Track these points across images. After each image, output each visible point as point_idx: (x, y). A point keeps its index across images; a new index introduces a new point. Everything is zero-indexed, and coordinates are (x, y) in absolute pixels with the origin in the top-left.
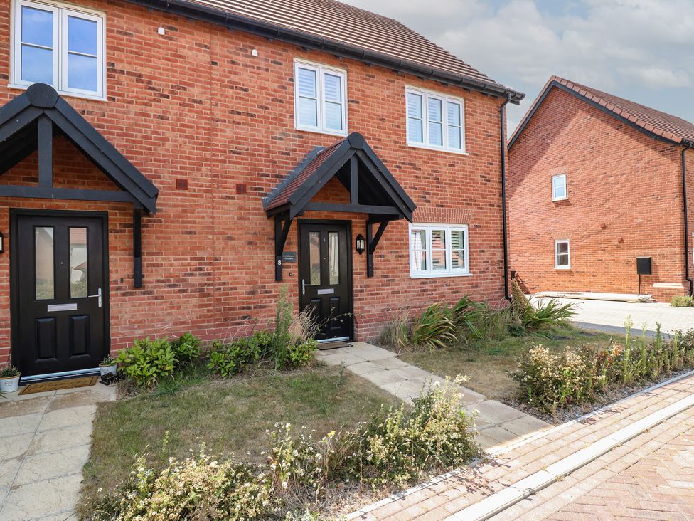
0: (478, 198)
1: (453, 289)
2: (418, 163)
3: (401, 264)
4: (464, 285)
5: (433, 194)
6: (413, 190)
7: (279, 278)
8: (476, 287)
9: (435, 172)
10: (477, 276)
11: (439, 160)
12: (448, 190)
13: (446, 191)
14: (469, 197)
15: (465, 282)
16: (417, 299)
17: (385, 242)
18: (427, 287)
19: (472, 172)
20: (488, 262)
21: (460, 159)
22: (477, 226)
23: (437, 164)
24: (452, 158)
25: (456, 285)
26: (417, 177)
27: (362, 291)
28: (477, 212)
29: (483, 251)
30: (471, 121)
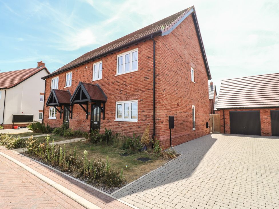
0: (142, 87)
1: (130, 127)
2: (119, 80)
3: (112, 116)
4: (134, 125)
5: (124, 90)
6: (117, 90)
7: (87, 118)
8: (140, 127)
9: (125, 82)
10: (140, 122)
11: (126, 77)
12: (129, 87)
13: (128, 88)
14: (138, 88)
15: (135, 125)
16: (117, 129)
17: (108, 109)
18: (120, 125)
19: (139, 77)
20: (146, 116)
21: (134, 74)
22: (141, 100)
23: (125, 78)
24: (131, 74)
25: (131, 125)
26: (118, 85)
27: (102, 124)
28: (141, 94)
29: (144, 111)
30: (141, 55)
